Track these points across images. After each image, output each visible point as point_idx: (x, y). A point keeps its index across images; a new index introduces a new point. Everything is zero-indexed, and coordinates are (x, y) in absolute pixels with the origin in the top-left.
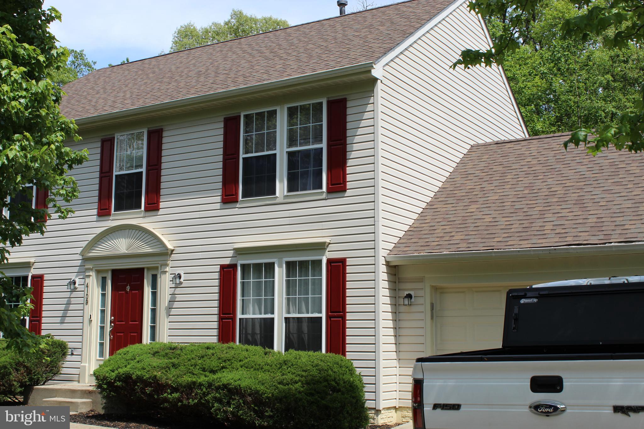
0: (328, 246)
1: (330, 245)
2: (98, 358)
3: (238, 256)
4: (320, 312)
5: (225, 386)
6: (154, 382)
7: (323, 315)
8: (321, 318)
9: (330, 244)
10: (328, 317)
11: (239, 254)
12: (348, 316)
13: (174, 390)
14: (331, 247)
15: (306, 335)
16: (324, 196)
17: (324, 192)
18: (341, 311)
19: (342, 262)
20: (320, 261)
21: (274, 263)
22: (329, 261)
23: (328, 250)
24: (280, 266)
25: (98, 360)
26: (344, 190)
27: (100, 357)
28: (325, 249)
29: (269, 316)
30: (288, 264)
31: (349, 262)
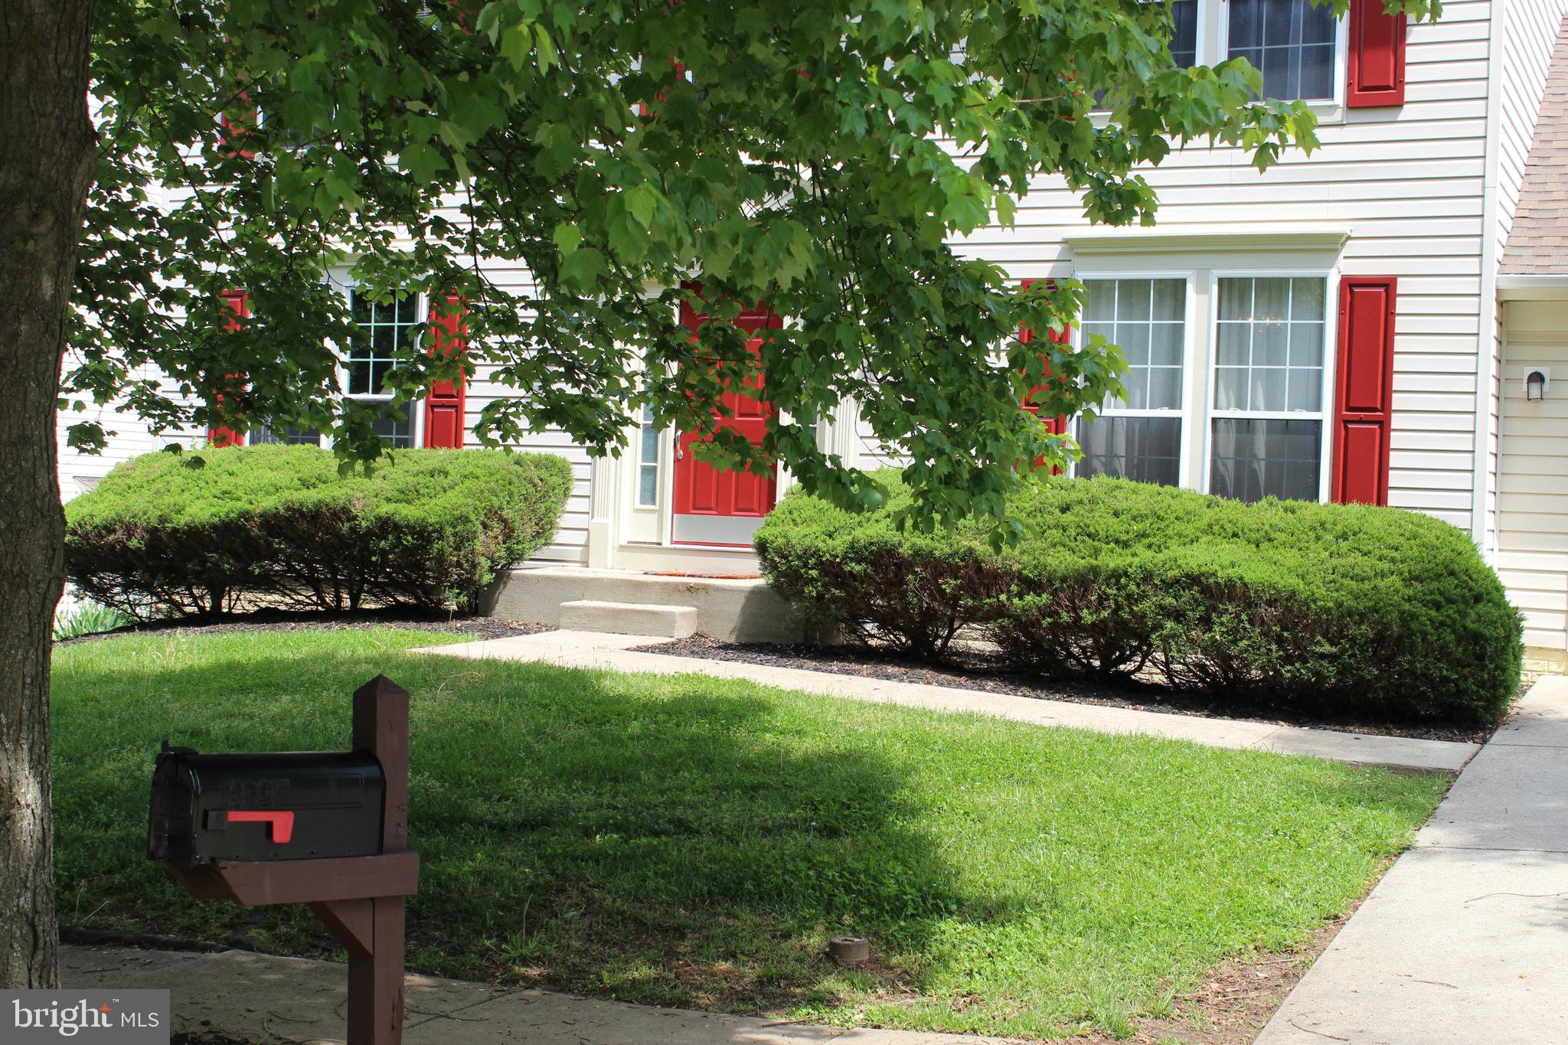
0: (1343, 244)
1: (1349, 242)
2: (639, 506)
3: (1077, 260)
4: (1318, 407)
5: (1193, 580)
6: (966, 567)
7: (1326, 415)
8: (1318, 423)
9: (1349, 238)
10: (1341, 423)
11: (1078, 254)
12: (1396, 421)
13: (1031, 585)
14: (1351, 248)
15: (1263, 463)
16: (1337, 116)
17: (1337, 107)
18: (1379, 406)
19: (1387, 285)
20: (1322, 282)
21: (1184, 282)
22: (1349, 284)
23: (1344, 253)
24: (1202, 289)
25: (637, 511)
26: (1398, 104)
27: (642, 502)
28: (1337, 251)
29: (1166, 413)
30: (1226, 285)
31: (1402, 286)
